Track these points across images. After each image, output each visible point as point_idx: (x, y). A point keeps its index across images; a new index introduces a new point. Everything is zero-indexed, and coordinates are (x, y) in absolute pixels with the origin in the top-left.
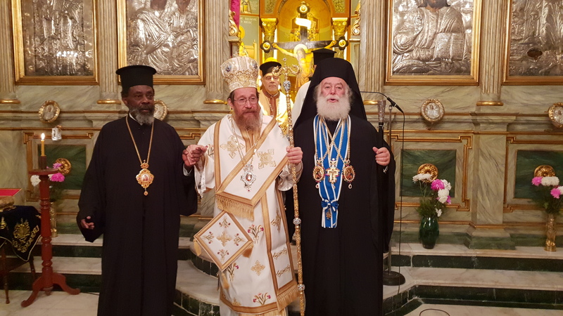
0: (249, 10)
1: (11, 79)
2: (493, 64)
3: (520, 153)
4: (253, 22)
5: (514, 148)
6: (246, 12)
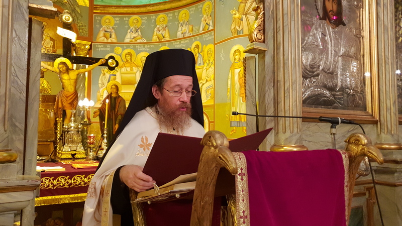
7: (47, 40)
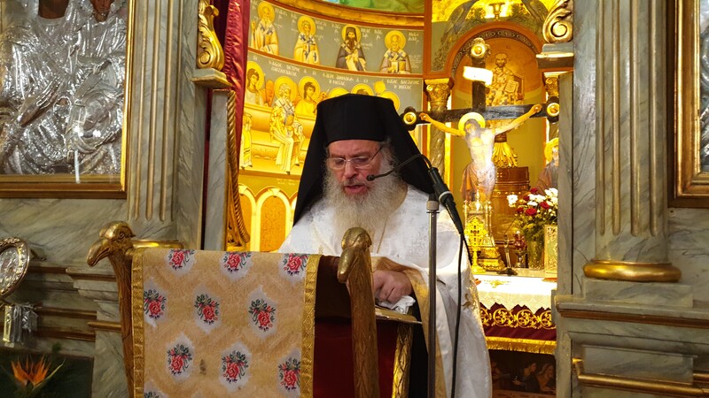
0: (407, 68)
4: (413, 86)
6: (402, 72)
7: (510, 81)
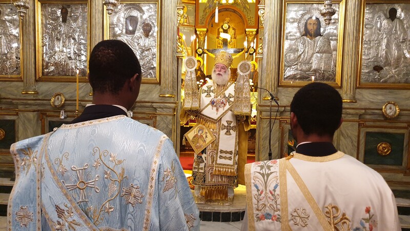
0: (188, 22)
1: (34, 78)
2: (350, 75)
3: (368, 134)
5: (364, 131)
